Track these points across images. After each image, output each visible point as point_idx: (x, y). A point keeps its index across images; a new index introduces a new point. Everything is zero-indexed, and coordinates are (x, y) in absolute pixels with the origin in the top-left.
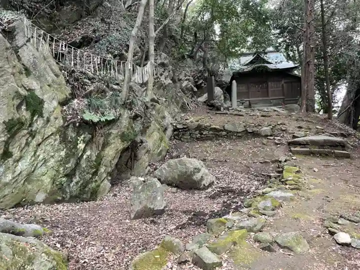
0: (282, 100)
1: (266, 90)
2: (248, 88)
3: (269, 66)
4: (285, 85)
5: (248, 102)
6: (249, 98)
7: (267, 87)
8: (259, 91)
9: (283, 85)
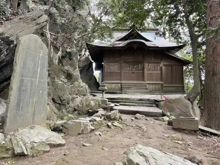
0: (160, 86)
1: (141, 72)
2: (121, 68)
3: (148, 44)
4: (164, 68)
5: (120, 85)
6: (121, 80)
7: (143, 69)
8: (133, 73)
9: (161, 68)
